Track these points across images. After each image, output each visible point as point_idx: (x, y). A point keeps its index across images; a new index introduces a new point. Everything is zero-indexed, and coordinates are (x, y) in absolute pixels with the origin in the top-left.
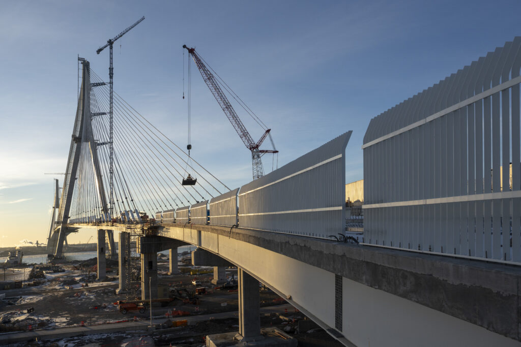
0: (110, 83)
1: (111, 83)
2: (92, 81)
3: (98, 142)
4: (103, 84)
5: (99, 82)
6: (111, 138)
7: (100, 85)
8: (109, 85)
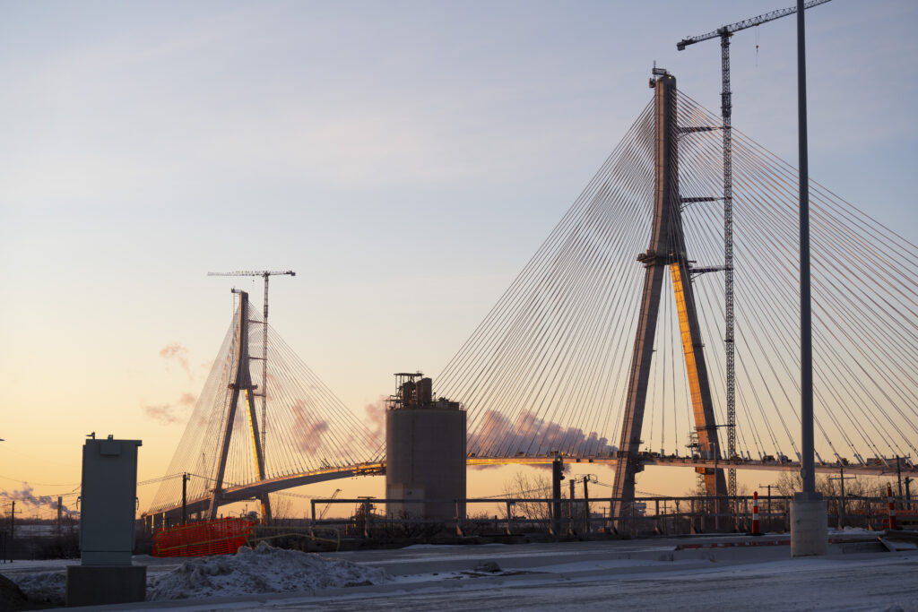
6: (729, 257)
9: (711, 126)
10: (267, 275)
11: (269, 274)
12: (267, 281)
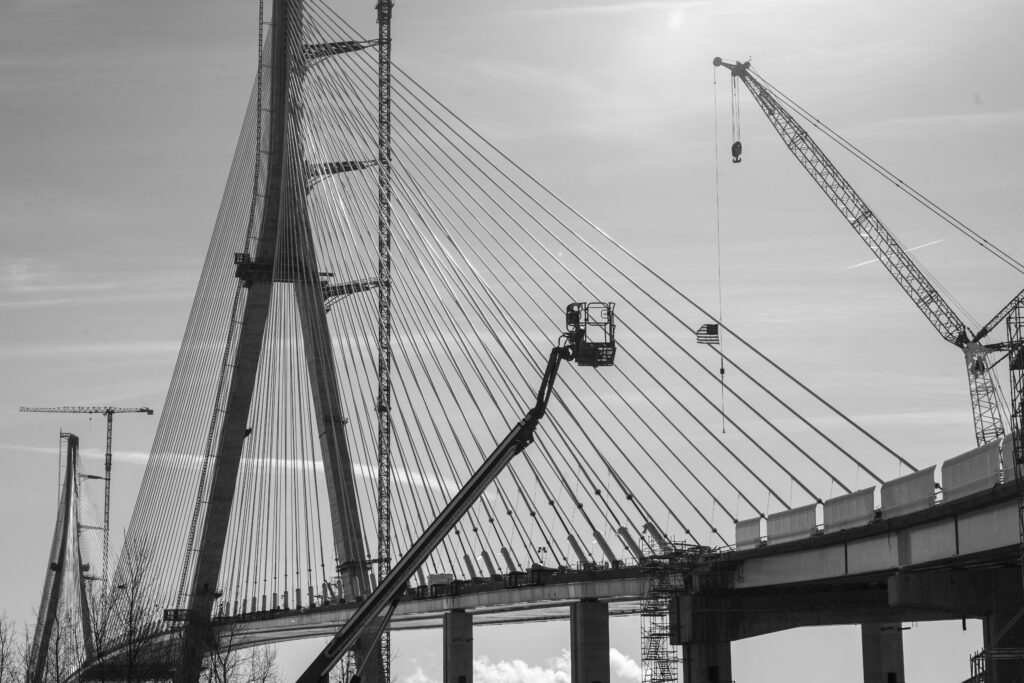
0: (380, 42)
1: (384, 42)
2: (311, 39)
3: (332, 282)
4: (353, 46)
5: (338, 40)
6: (385, 264)
7: (339, 51)
8: (374, 53)
9: (357, 38)
10: (110, 413)
11: (113, 412)
12: (110, 420)
